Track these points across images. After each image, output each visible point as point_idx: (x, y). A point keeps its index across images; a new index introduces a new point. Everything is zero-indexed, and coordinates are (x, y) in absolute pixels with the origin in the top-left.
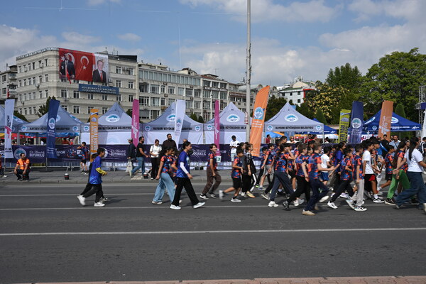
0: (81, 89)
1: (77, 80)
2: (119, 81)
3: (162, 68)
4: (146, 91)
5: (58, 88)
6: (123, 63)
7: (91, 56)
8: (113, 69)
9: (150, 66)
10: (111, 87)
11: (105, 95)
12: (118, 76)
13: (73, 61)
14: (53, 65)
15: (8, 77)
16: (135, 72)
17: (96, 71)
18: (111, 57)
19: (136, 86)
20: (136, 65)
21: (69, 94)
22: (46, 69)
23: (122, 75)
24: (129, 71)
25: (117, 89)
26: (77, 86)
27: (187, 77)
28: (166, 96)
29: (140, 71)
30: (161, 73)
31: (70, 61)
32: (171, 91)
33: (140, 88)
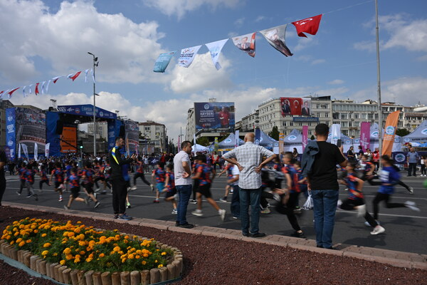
0: (294, 120)
1: (292, 115)
2: (318, 113)
3: (349, 102)
4: (338, 118)
5: (280, 121)
6: (321, 102)
7: (300, 100)
8: (315, 106)
9: (341, 101)
10: (314, 118)
11: (310, 123)
12: (318, 110)
13: (289, 104)
14: (278, 107)
15: (255, 117)
16: (330, 107)
17: (304, 109)
18: (313, 99)
19: (330, 115)
20: (330, 102)
21: (288, 124)
22: (274, 110)
23: (320, 109)
24: (325, 106)
25: (318, 118)
26: (292, 119)
27: (368, 106)
28: (353, 120)
29: (333, 105)
30: (348, 105)
31: (287, 105)
32: (356, 116)
33: (333, 116)
